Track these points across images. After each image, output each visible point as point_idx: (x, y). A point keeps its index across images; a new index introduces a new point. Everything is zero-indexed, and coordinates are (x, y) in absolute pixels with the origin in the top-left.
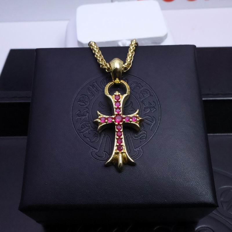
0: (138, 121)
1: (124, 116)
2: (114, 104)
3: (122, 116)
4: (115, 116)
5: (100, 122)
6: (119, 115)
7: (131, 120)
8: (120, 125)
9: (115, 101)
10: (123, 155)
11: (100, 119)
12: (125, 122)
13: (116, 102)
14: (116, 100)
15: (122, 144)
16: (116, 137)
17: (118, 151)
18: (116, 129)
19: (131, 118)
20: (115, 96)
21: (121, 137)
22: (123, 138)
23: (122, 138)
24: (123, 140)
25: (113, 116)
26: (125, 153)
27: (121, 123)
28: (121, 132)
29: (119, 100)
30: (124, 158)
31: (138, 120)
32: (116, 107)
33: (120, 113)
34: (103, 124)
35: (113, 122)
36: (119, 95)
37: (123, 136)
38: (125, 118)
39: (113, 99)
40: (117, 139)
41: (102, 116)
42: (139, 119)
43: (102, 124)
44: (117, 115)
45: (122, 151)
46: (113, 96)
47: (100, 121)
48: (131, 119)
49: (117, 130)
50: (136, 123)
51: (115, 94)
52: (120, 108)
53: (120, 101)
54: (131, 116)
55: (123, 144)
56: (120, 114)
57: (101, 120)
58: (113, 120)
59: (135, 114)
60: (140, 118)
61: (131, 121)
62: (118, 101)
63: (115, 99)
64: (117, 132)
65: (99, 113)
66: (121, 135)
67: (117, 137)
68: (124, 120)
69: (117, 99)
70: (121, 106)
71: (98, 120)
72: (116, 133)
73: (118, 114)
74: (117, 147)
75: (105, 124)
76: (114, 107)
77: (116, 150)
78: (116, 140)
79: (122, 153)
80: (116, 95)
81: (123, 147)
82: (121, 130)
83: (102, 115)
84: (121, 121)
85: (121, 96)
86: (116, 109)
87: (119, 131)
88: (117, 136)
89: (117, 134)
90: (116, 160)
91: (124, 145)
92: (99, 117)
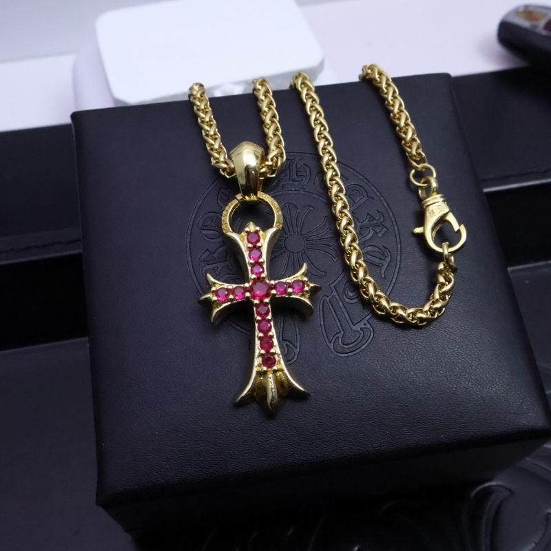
0: (307, 292)
1: (273, 282)
2: (246, 254)
3: (268, 281)
4: (250, 284)
5: (215, 301)
6: (262, 282)
7: (290, 290)
8: (266, 304)
9: (249, 248)
10: (276, 376)
11: (216, 293)
12: (277, 296)
13: (250, 250)
14: (250, 245)
15: (272, 351)
16: (256, 334)
17: (265, 368)
18: (256, 315)
19: (290, 285)
20: (248, 235)
21: (270, 334)
22: (275, 336)
23: (272, 337)
24: (275, 341)
25: (247, 285)
26: (282, 370)
27: (267, 300)
28: (269, 321)
29: (259, 244)
30: (280, 384)
31: (306, 288)
32: (252, 261)
33: (263, 275)
34: (224, 305)
35: (248, 298)
36: (257, 232)
37: (273, 332)
38: (274, 287)
39: (242, 241)
40: (260, 338)
41: (219, 285)
42: (308, 286)
43: (221, 305)
44: (255, 281)
45: (275, 368)
46: (243, 234)
47: (215, 298)
48: (290, 287)
49: (259, 318)
50: (301, 296)
51: (247, 229)
52: (261, 264)
53: (260, 247)
54: (289, 280)
55: (276, 349)
56: (264, 278)
57: (217, 295)
58: (248, 294)
59: (298, 275)
60: (312, 285)
61: (290, 294)
62: (255, 248)
63: (249, 242)
64: (258, 321)
65: (212, 279)
66: (270, 329)
67: (261, 335)
68: (274, 292)
69: (254, 241)
70: (264, 258)
71: (209, 295)
72: (257, 325)
73: (259, 279)
74: (260, 359)
75: (229, 303)
76: (247, 261)
77: (259, 365)
78: (257, 342)
79: (275, 372)
80: (248, 233)
81: (276, 356)
82: (269, 317)
83: (220, 283)
84: (267, 295)
85: (261, 233)
86: (253, 265)
87: (264, 319)
88: (261, 331)
89: (259, 327)
90: (260, 389)
91: (278, 351)
92: (214, 289)
